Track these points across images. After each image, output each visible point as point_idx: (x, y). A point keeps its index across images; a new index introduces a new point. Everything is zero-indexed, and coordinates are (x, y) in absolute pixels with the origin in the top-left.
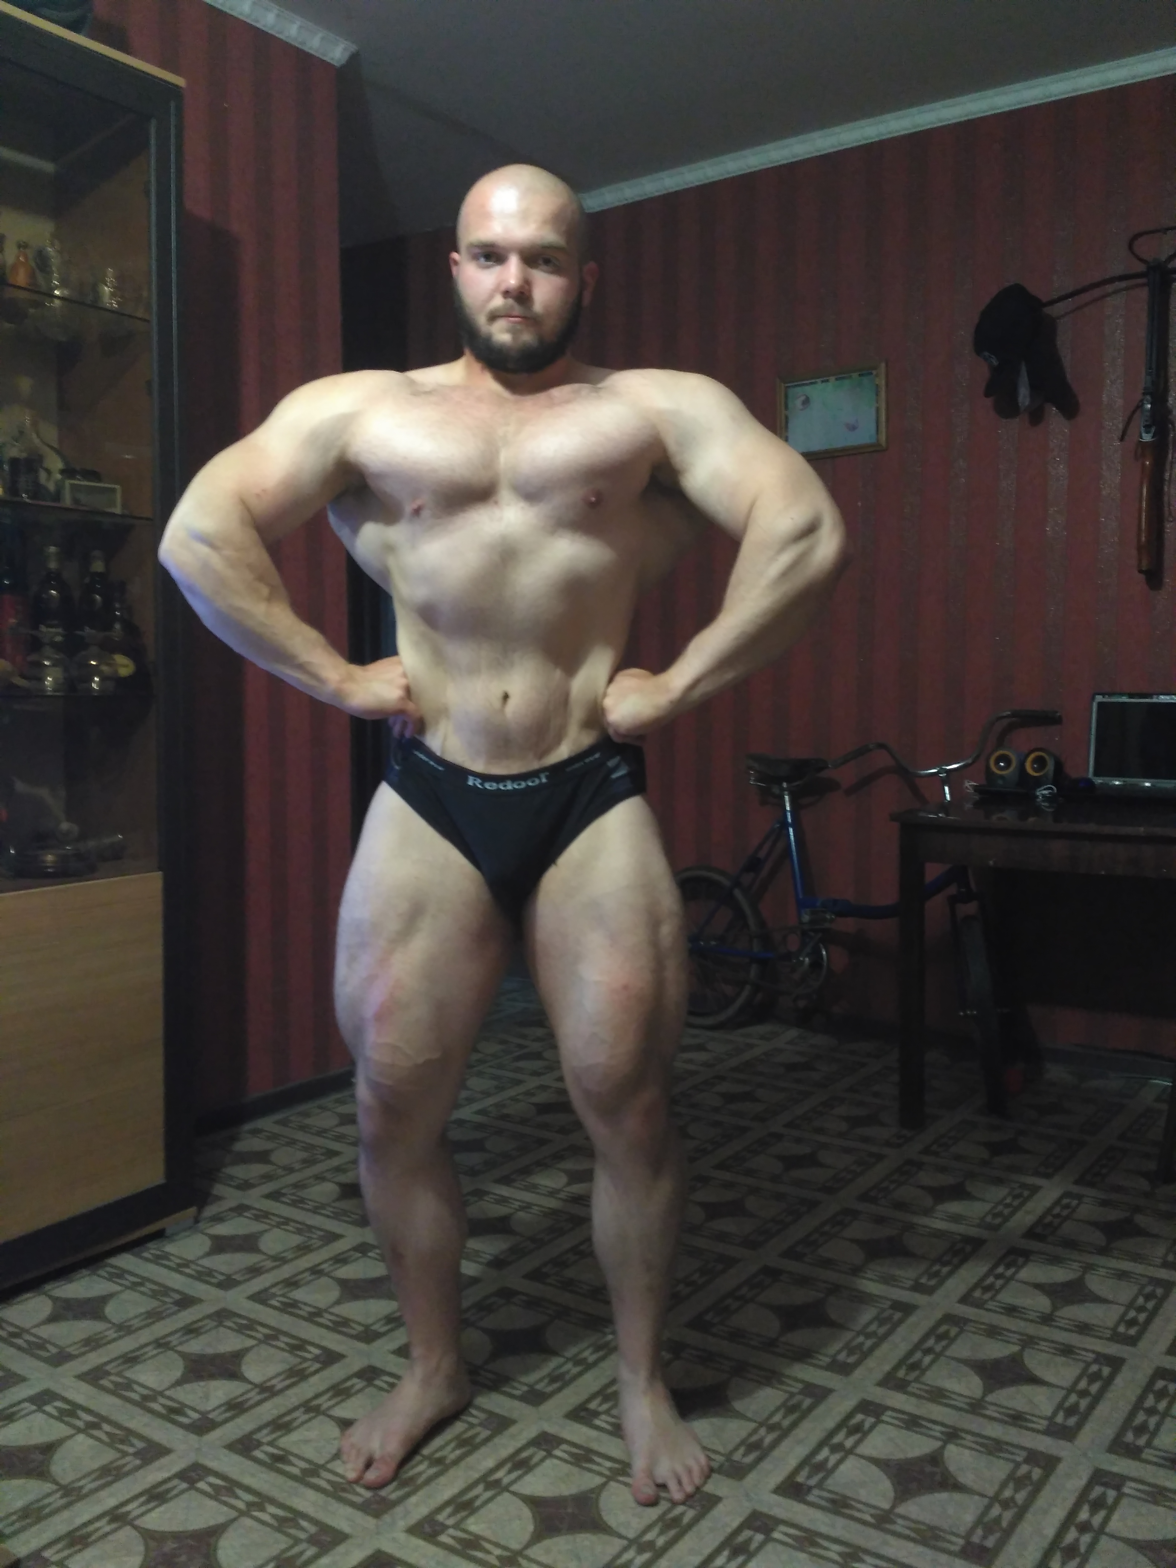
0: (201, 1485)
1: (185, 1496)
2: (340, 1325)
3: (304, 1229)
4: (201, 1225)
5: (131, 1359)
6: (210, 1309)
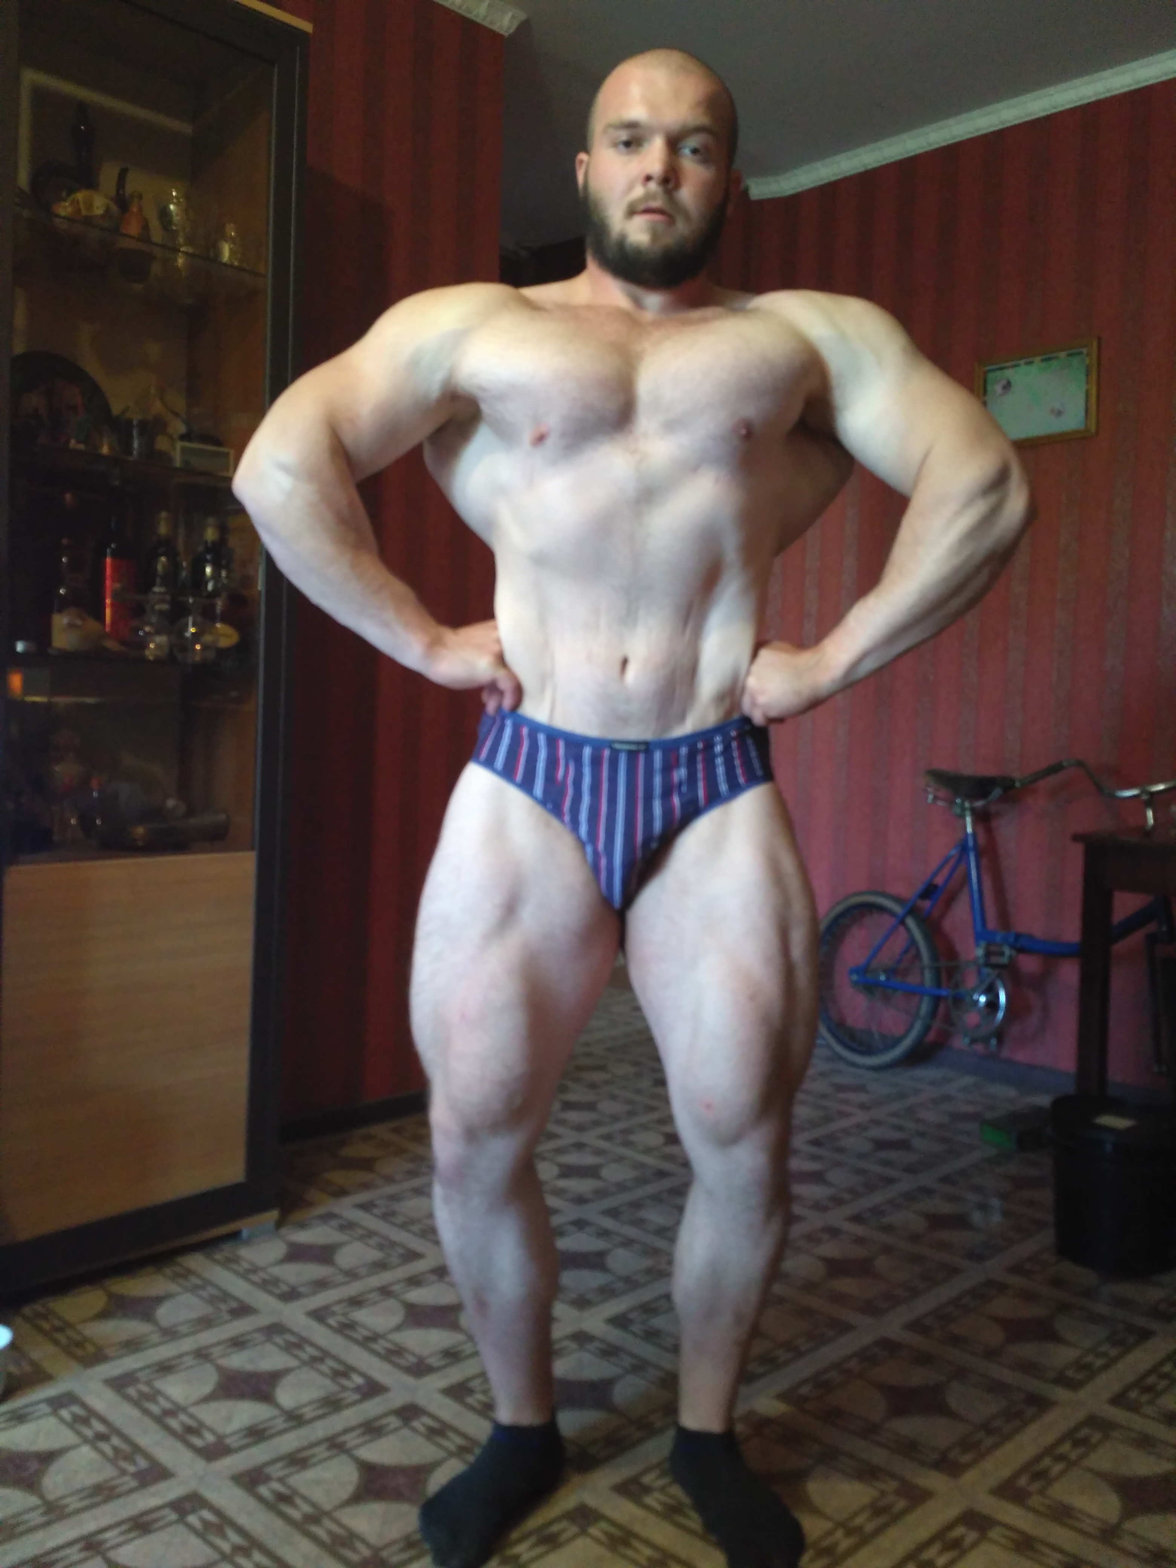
0: (192, 1519)
1: (172, 1529)
2: (394, 1354)
3: (386, 1244)
4: (284, 1231)
5: (165, 1368)
6: (263, 1320)
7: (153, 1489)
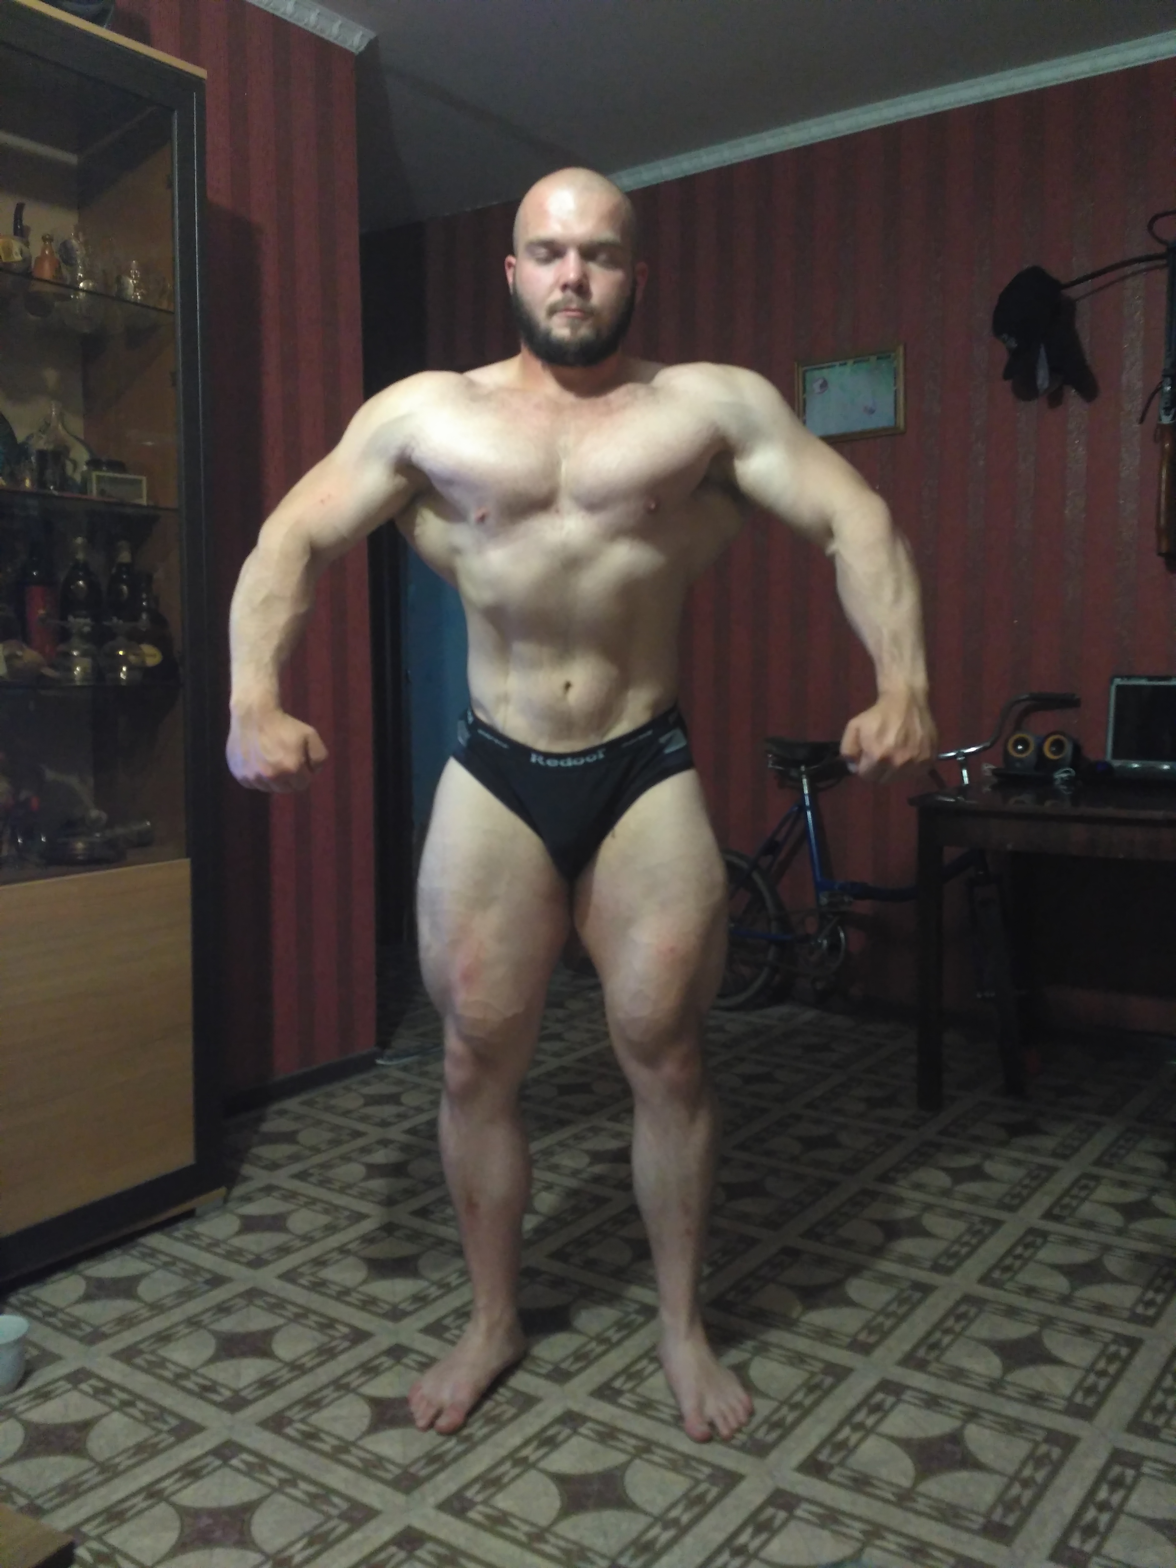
0: (235, 1462)
1: (219, 1473)
2: (368, 1304)
3: (331, 1209)
4: (230, 1205)
5: (164, 1338)
6: (241, 1288)
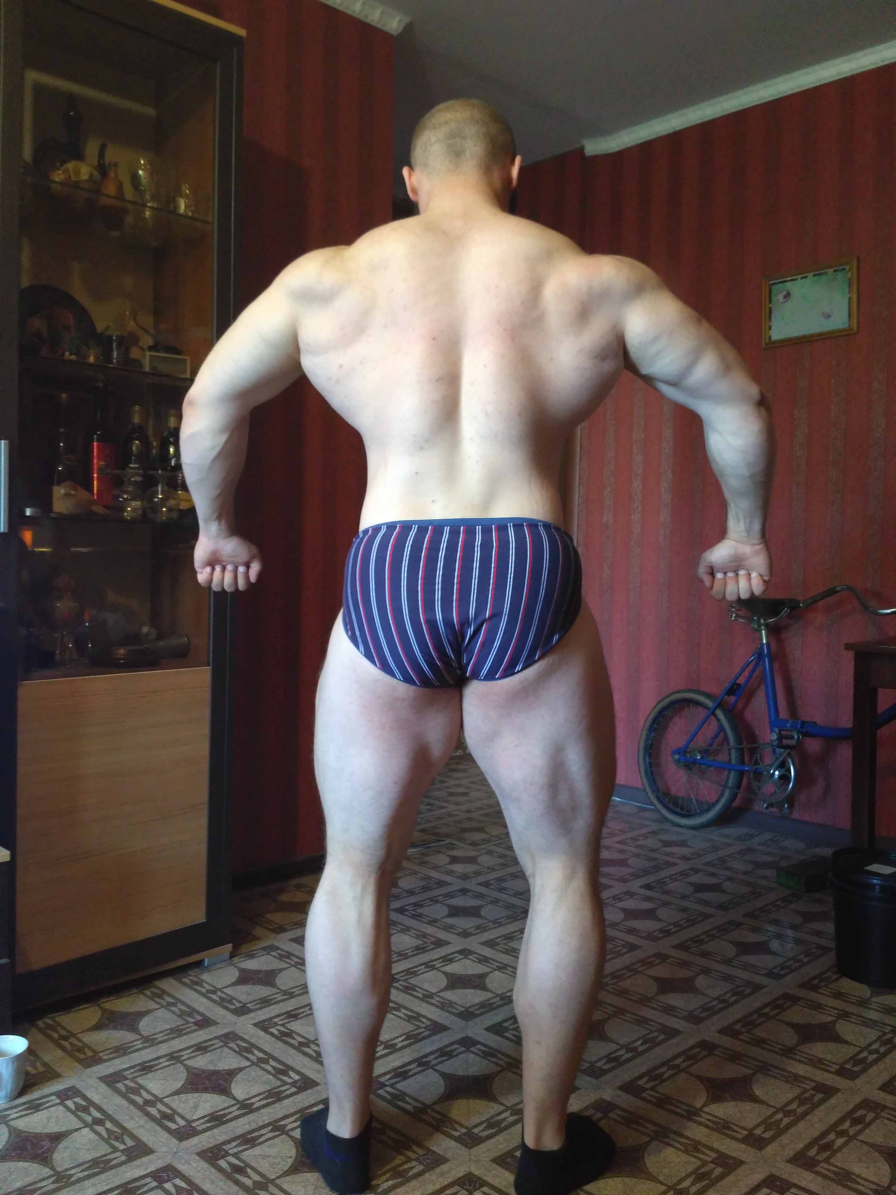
0: (168, 1185)
4: (236, 960)
5: (146, 1068)
6: (223, 1031)
7: (137, 1162)
